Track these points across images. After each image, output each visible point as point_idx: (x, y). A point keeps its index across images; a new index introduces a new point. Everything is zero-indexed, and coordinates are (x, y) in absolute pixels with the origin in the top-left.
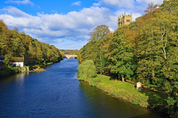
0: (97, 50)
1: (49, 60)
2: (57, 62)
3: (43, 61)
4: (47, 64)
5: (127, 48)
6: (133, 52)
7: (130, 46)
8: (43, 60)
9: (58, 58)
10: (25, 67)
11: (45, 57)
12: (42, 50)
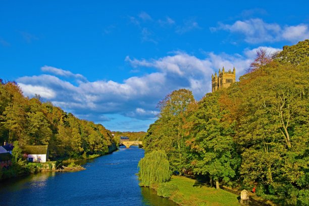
0: (173, 133)
1: (93, 150)
2: (107, 154)
3: (82, 153)
4: (89, 158)
5: (222, 129)
6: (233, 135)
7: (228, 125)
8: (82, 149)
9: (109, 146)
10: (49, 164)
11: (85, 144)
12: (80, 133)
